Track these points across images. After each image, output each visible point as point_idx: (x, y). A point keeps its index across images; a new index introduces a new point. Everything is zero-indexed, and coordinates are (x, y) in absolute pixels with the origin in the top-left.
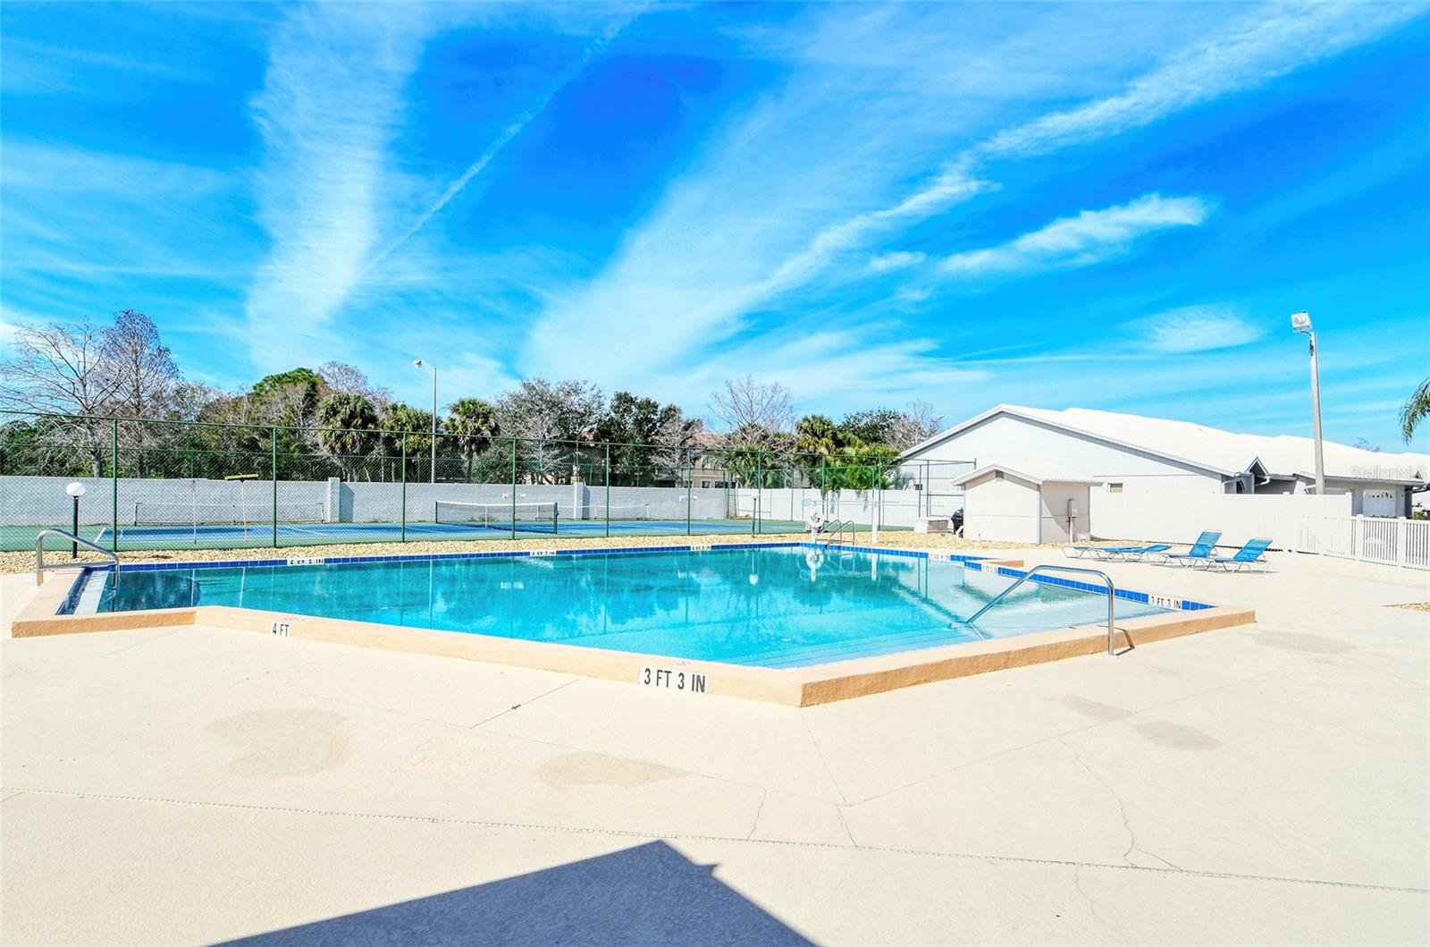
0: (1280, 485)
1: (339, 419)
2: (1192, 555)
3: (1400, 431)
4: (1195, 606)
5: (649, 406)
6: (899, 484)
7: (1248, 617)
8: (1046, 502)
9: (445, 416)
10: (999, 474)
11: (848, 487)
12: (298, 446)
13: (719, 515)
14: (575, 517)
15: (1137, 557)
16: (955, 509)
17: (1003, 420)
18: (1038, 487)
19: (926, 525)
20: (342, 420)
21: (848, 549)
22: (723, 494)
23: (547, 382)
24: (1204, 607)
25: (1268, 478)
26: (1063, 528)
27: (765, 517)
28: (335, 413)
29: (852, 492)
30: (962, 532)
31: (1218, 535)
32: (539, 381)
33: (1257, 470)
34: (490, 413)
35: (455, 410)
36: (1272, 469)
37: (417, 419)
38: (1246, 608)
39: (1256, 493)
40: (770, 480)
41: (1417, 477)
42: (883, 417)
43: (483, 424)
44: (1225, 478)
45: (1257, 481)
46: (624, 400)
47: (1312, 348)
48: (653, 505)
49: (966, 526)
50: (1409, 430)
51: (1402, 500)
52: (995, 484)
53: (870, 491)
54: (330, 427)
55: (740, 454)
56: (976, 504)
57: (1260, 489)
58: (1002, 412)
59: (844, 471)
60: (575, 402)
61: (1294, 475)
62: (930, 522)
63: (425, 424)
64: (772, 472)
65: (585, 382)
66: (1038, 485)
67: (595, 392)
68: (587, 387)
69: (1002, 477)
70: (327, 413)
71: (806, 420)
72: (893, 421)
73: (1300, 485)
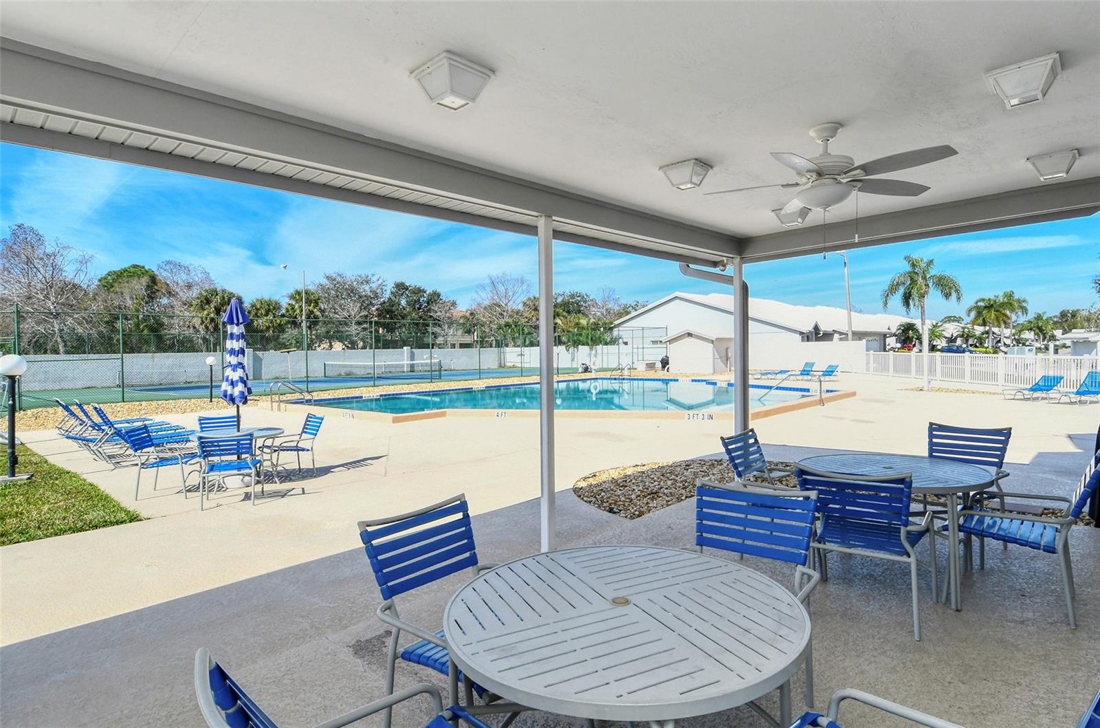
0: (828, 336)
1: (212, 306)
2: (802, 374)
3: (881, 304)
4: (832, 391)
5: (419, 291)
6: (614, 342)
7: (854, 394)
8: (717, 350)
9: (285, 302)
10: (690, 335)
11: (583, 345)
12: (146, 326)
13: (494, 365)
14: (405, 370)
15: (773, 377)
16: (663, 355)
17: (677, 301)
18: (712, 342)
19: (645, 365)
20: (215, 307)
21: (627, 379)
22: (497, 351)
23: (344, 275)
24: (835, 391)
25: (822, 333)
26: (724, 364)
27: (526, 365)
28: (208, 302)
29: (587, 348)
30: (668, 368)
31: (813, 364)
32: (338, 274)
33: (816, 328)
34: (319, 299)
35: (292, 297)
36: (824, 327)
37: (269, 305)
38: (851, 390)
39: (816, 341)
40: (527, 342)
41: (889, 329)
42: (572, 296)
43: (315, 307)
44: (801, 333)
45: (817, 335)
46: (401, 287)
47: (845, 263)
48: (455, 360)
49: (671, 365)
50: (886, 304)
51: (882, 342)
52: (688, 340)
53: (598, 346)
54: (206, 312)
55: (507, 325)
56: (676, 353)
57: (817, 339)
58: (676, 297)
59: (581, 335)
60: (365, 289)
61: (833, 331)
62: (647, 364)
63: (274, 308)
64: (529, 336)
65: (373, 275)
66: (712, 341)
67: (380, 282)
68: (374, 279)
69: (691, 336)
70: (201, 302)
71: (530, 299)
72: (579, 299)
73: (836, 336)
